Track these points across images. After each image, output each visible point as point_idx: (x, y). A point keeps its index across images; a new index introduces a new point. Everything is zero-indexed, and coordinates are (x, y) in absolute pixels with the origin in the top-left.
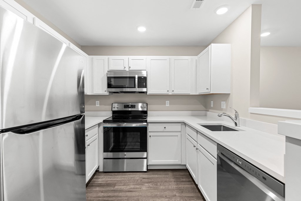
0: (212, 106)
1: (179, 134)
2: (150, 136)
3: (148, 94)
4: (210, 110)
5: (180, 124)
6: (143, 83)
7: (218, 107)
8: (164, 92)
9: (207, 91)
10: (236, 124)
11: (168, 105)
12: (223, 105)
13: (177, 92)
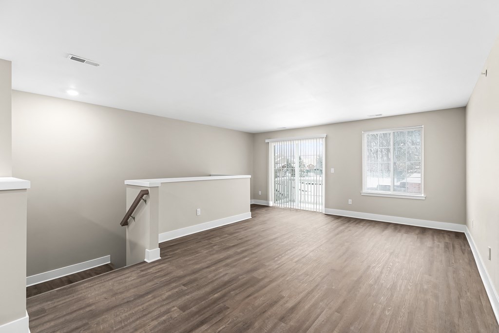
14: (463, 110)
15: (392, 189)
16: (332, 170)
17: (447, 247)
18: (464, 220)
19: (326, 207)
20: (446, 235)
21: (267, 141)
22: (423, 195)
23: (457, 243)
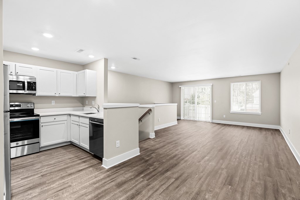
0: (87, 103)
1: (65, 122)
2: (42, 126)
3: (36, 95)
4: (86, 106)
5: (66, 116)
6: (33, 87)
7: (90, 104)
8: (52, 94)
9: (84, 95)
10: (98, 111)
11: (54, 104)
12: (93, 103)
13: (62, 94)
14: (279, 74)
15: (245, 110)
16: (215, 101)
17: (272, 134)
18: (279, 124)
19: (212, 119)
20: (271, 130)
21: (180, 86)
22: (260, 113)
23: (276, 133)
